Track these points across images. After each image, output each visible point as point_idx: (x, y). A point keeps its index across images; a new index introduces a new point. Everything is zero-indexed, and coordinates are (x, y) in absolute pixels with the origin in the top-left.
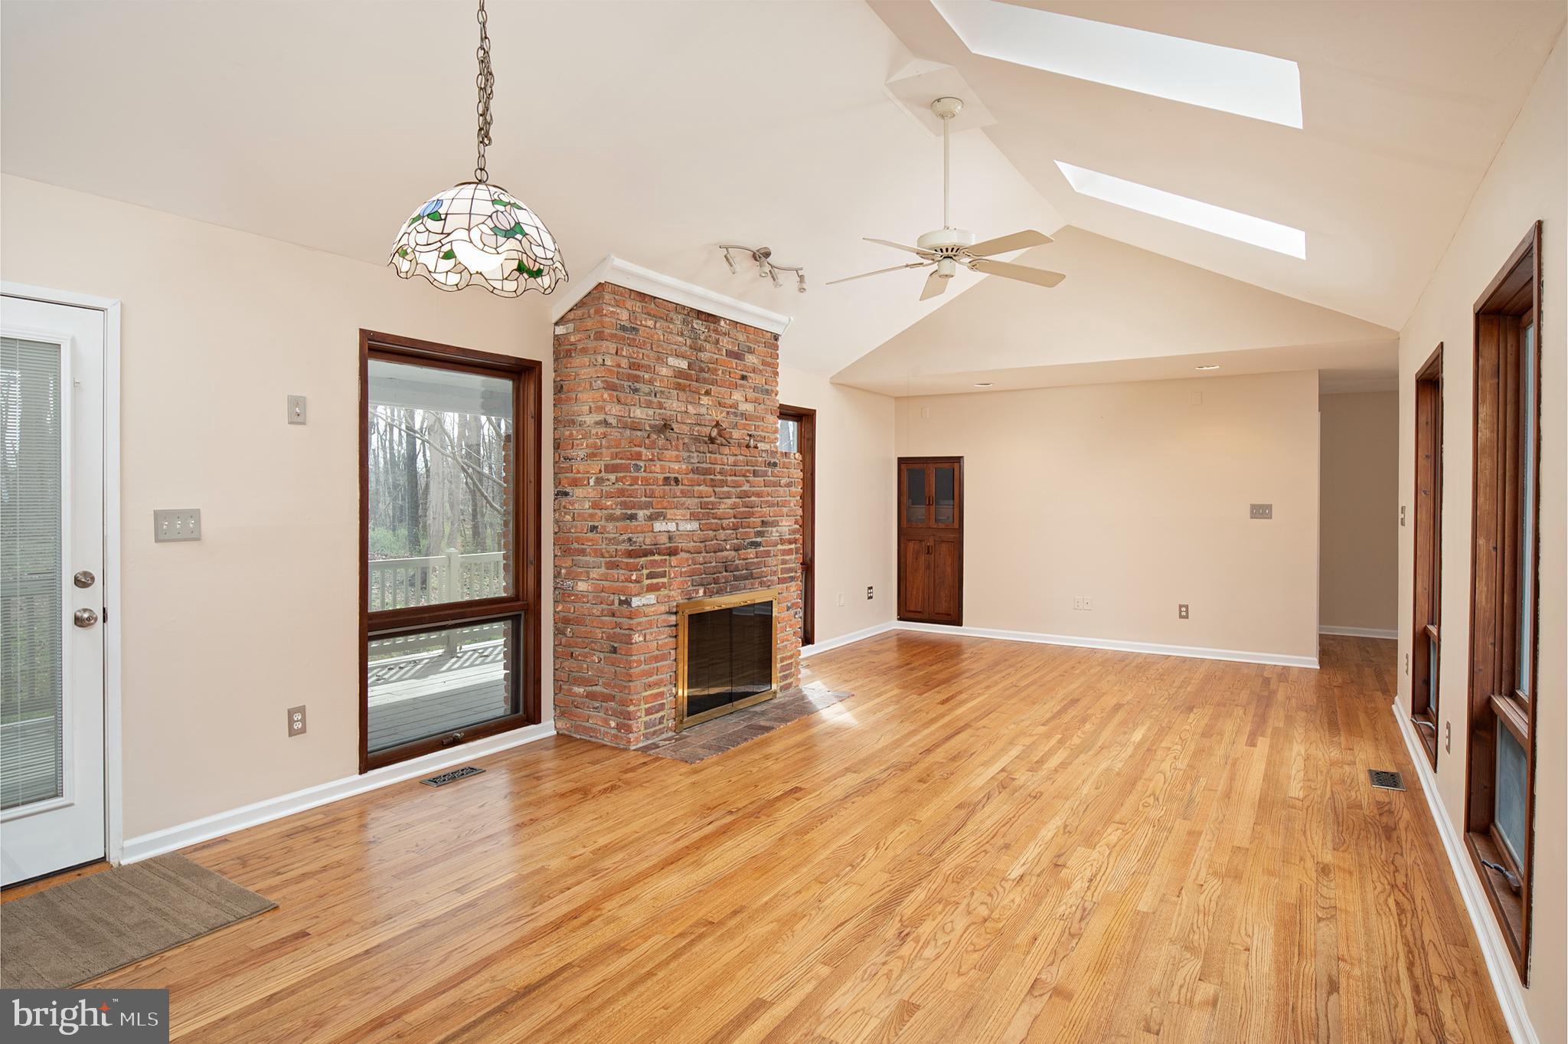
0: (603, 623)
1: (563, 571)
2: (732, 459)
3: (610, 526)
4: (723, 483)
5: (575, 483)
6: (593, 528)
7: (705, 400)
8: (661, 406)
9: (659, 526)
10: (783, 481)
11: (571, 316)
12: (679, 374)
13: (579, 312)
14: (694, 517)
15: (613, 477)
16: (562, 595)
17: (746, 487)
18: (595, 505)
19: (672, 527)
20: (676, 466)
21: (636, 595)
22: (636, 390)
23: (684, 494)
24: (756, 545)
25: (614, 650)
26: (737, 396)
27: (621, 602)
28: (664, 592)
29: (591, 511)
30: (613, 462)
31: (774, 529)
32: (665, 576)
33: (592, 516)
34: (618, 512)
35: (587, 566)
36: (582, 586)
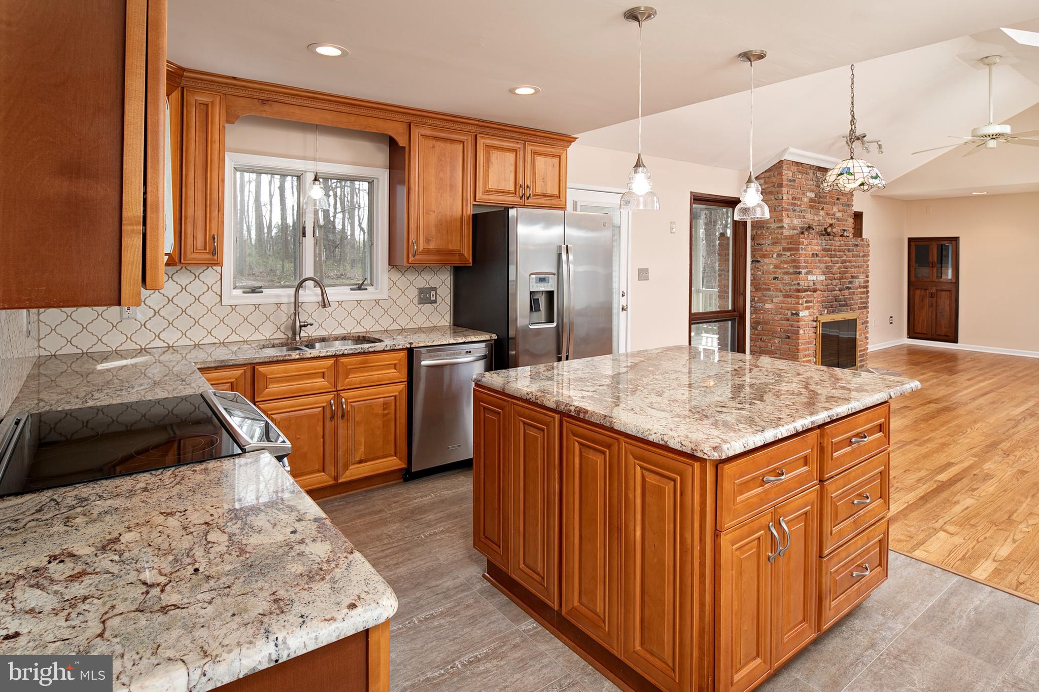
0: (782, 324)
1: (756, 299)
2: (839, 243)
3: (786, 277)
4: (835, 256)
5: (764, 256)
6: (775, 278)
7: (822, 213)
8: (804, 218)
9: (810, 277)
10: (861, 254)
11: (763, 176)
12: (812, 200)
13: (768, 174)
14: (824, 273)
15: (788, 254)
16: (755, 310)
17: (844, 258)
18: (776, 267)
19: (814, 278)
20: (816, 248)
21: (801, 311)
22: (795, 210)
23: (820, 262)
24: (849, 288)
25: (789, 337)
26: (835, 209)
27: (792, 314)
28: (811, 310)
29: (774, 270)
30: (788, 246)
31: (857, 280)
32: (811, 302)
33: (774, 272)
34: (791, 271)
35: (772, 296)
36: (768, 306)
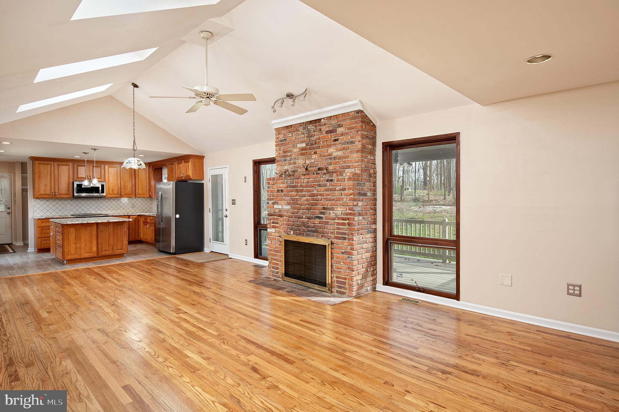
2: (306, 180)
4: (302, 191)
9: (276, 206)
10: (338, 188)
14: (288, 204)
17: (315, 192)
19: (280, 207)
20: (281, 185)
21: (269, 228)
23: (285, 195)
24: (320, 218)
28: (277, 229)
31: (332, 212)
32: (278, 224)
